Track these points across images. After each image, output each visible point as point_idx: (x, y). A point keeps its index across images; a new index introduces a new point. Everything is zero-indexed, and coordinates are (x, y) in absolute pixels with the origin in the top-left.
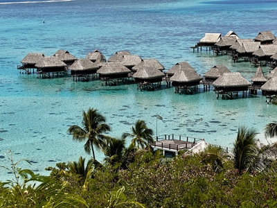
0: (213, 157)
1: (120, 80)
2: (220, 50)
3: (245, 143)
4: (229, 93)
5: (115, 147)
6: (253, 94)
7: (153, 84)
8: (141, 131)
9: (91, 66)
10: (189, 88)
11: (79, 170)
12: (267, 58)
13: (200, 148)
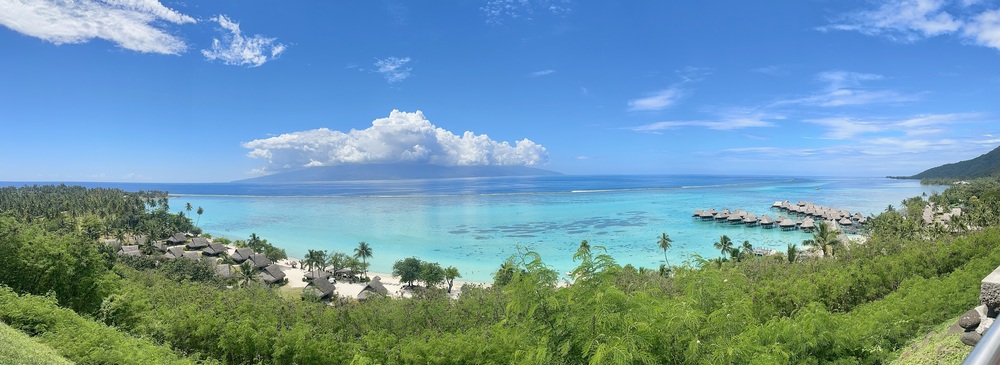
0: (779, 258)
1: (738, 222)
2: (783, 209)
3: (792, 251)
4: (786, 228)
5: (735, 253)
6: (797, 228)
7: (752, 224)
8: (747, 245)
9: (724, 216)
10: (768, 226)
11: (719, 262)
12: (803, 213)
13: (774, 252)
